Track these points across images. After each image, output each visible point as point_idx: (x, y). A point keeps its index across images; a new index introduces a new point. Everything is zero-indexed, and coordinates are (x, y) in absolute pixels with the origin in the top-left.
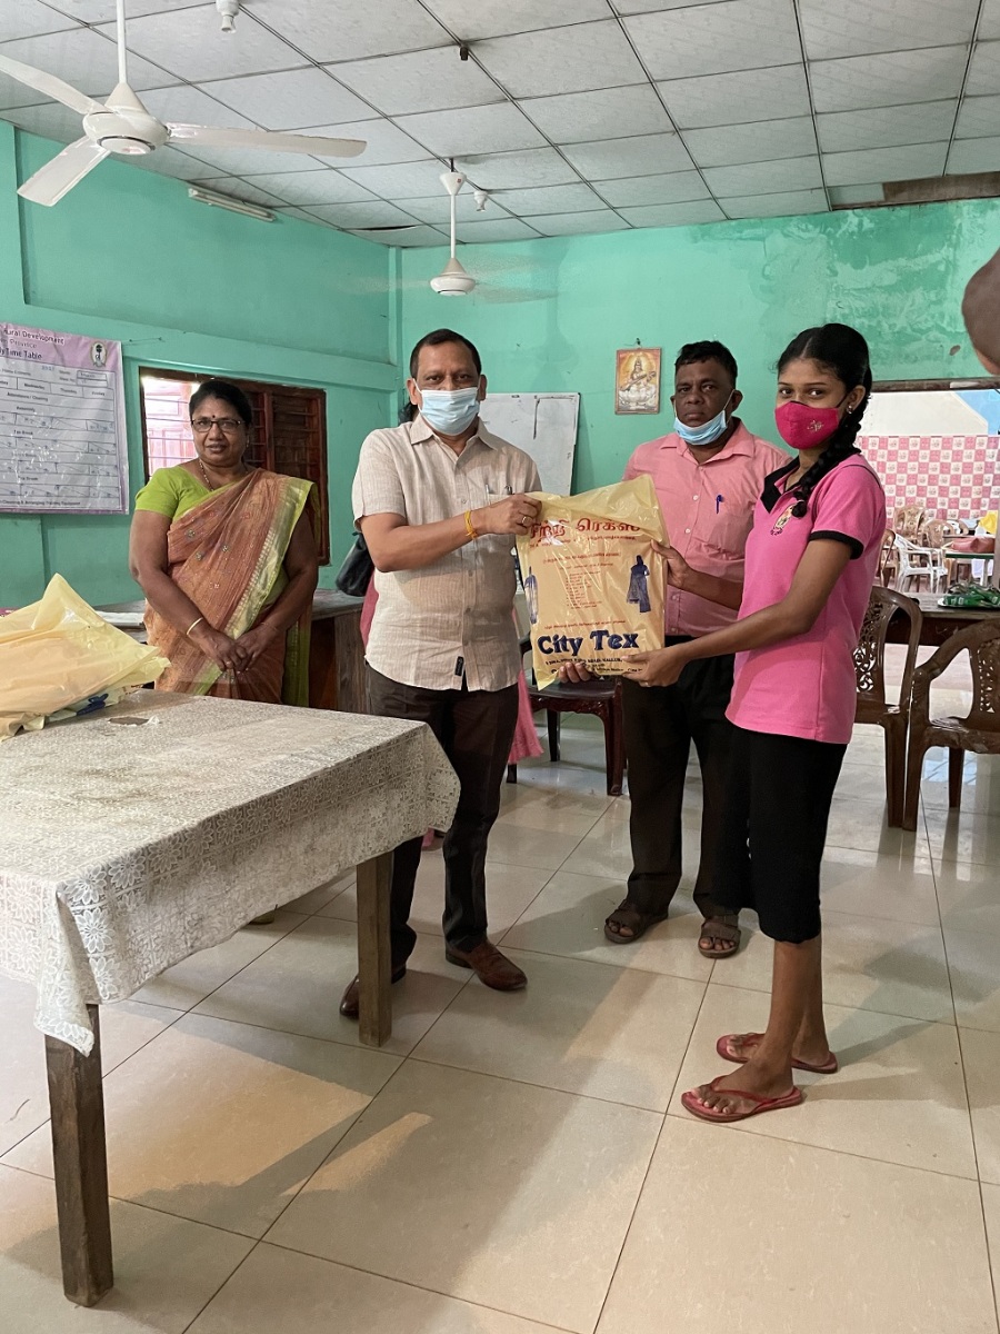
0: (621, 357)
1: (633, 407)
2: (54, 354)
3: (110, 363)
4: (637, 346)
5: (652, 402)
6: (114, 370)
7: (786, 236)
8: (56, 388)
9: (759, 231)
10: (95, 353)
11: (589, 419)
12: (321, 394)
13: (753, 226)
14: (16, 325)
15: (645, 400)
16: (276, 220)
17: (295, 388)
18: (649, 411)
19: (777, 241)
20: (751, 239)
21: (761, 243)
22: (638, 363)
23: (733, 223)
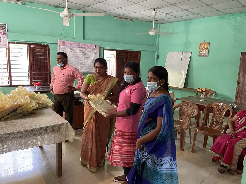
0: (201, 44)
1: (202, 55)
2: (87, 47)
3: (97, 49)
4: (204, 42)
5: (207, 54)
6: (98, 50)
7: (241, 17)
8: (88, 53)
9: (234, 16)
10: (95, 47)
11: (193, 57)
12: (140, 52)
13: (233, 15)
14: (81, 43)
15: (205, 53)
16: (133, 21)
17: (134, 51)
18: (206, 56)
19: (239, 18)
20: (232, 18)
21: (234, 19)
22: (204, 46)
23: (228, 15)
